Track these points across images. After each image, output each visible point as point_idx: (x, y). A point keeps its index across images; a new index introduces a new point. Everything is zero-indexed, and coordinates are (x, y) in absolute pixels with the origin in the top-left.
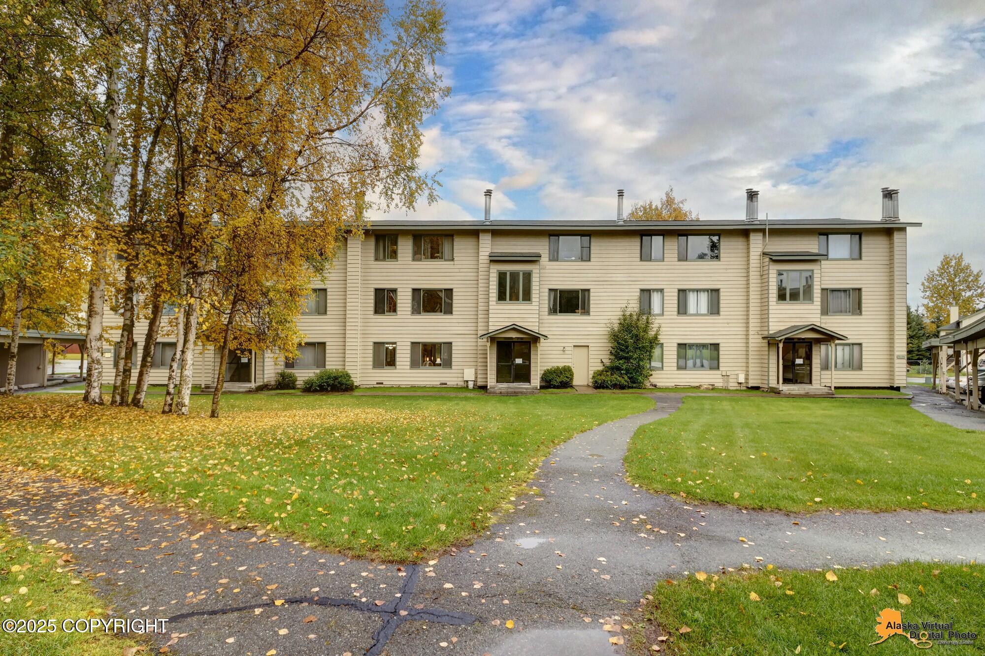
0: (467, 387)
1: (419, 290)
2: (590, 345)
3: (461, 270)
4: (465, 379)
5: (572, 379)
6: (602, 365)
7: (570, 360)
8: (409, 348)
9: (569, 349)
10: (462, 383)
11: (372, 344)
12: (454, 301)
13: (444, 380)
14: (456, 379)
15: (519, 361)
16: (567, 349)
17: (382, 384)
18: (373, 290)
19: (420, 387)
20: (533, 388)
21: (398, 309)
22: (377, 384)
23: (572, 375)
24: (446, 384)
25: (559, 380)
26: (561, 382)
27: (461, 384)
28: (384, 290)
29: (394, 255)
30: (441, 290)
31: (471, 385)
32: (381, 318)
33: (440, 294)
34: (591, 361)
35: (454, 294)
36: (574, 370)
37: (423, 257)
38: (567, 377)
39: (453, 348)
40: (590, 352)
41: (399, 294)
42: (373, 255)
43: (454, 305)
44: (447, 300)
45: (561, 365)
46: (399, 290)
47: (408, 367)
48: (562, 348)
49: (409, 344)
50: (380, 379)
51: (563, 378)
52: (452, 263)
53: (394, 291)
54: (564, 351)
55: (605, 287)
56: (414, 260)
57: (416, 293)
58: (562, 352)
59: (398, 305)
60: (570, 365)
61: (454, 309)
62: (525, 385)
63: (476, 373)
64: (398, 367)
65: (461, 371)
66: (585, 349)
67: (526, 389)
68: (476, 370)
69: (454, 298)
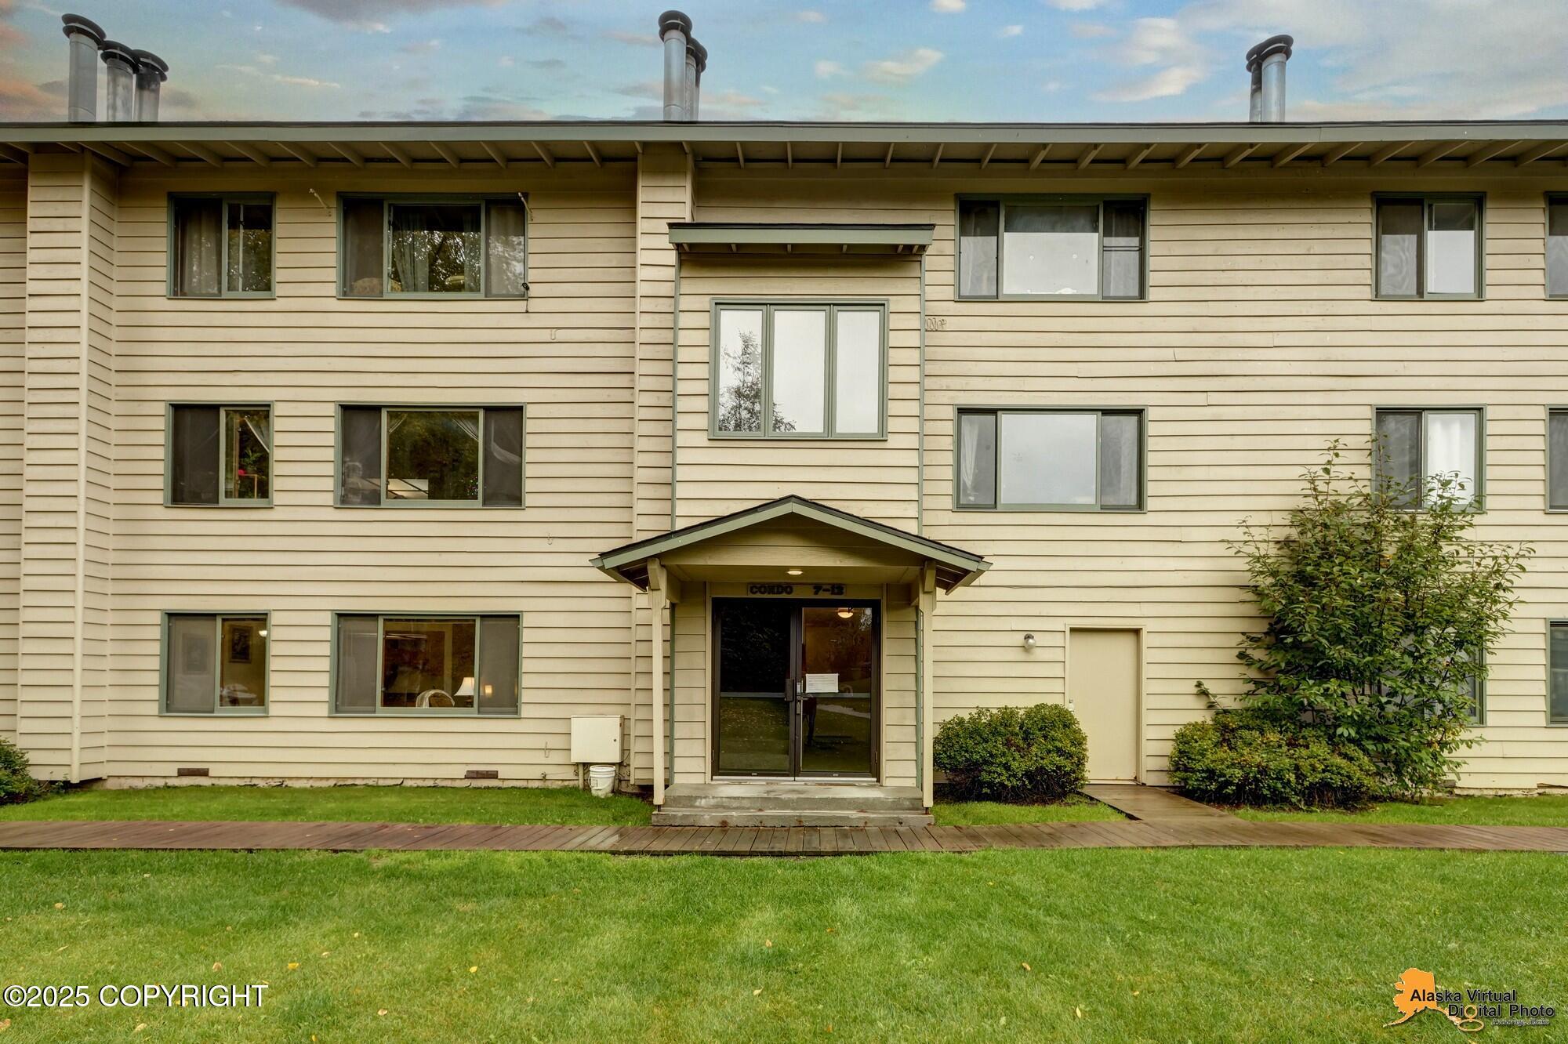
0: (587, 788)
1: (373, 410)
2: (1147, 626)
3: (561, 335)
4: (575, 758)
5: (1080, 763)
6: (1201, 703)
7: (1057, 686)
8: (327, 634)
9: (1052, 643)
10: (569, 774)
11: (157, 618)
12: (529, 456)
13: (482, 761)
14: (539, 757)
15: (823, 684)
16: (1038, 639)
17: (204, 773)
18: (161, 409)
19: (374, 789)
20: (896, 805)
21: (276, 484)
22: (182, 773)
23: (1079, 741)
24: (493, 775)
25: (1019, 765)
26: (1028, 774)
27: (561, 775)
28: (214, 408)
29: (260, 278)
30: (468, 413)
31: (602, 782)
32: (195, 520)
33: (467, 427)
34: (1148, 687)
35: (529, 426)
36: (1085, 725)
37: (388, 283)
38: (1060, 752)
39: (526, 635)
40: (1147, 656)
41: (277, 424)
42: (163, 273)
43: (529, 471)
44: (499, 453)
45: (1022, 703)
46: (278, 410)
47: (324, 710)
48: (1019, 639)
49: (327, 619)
50: (193, 757)
51: (1039, 757)
52: (520, 306)
53: (261, 412)
54: (1026, 649)
55: (1214, 398)
56: (347, 291)
57: (362, 422)
58: (1019, 655)
59: (276, 469)
60: (1056, 700)
61: (529, 485)
62: (854, 789)
63: (624, 736)
64: (274, 710)
65: (559, 727)
66: (1126, 643)
67: (862, 805)
68: (624, 720)
69: (529, 441)
